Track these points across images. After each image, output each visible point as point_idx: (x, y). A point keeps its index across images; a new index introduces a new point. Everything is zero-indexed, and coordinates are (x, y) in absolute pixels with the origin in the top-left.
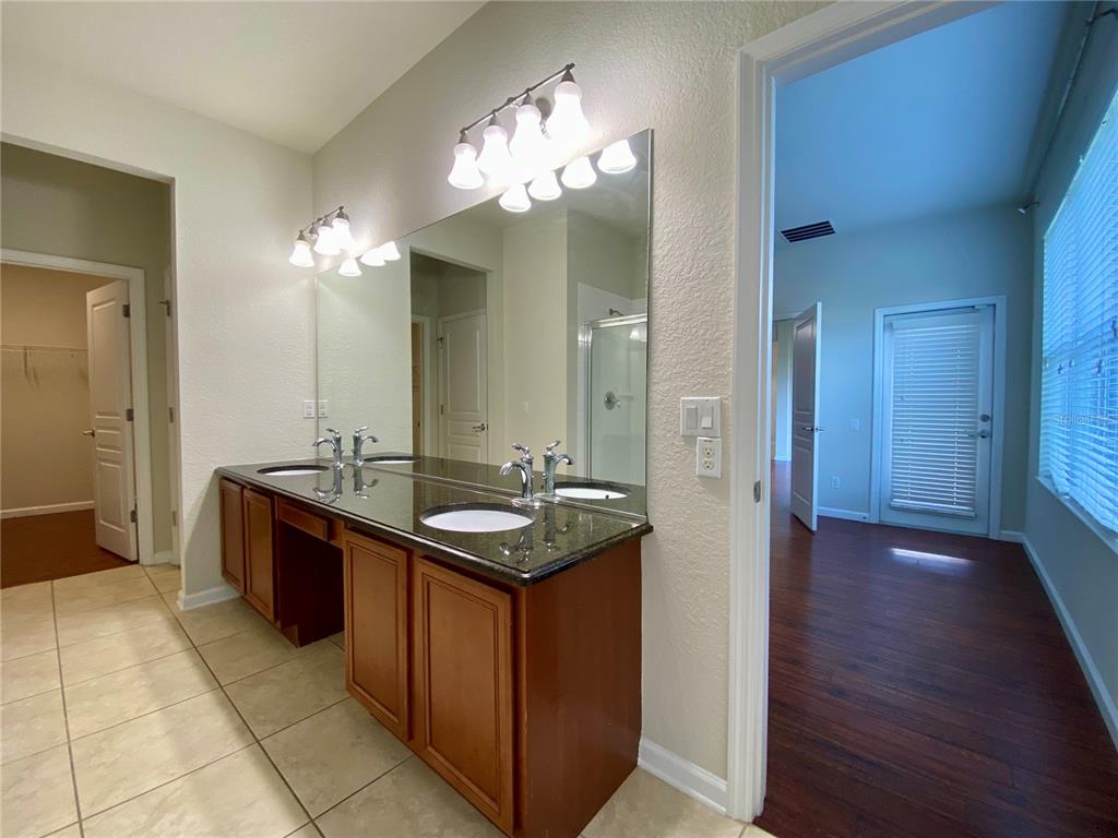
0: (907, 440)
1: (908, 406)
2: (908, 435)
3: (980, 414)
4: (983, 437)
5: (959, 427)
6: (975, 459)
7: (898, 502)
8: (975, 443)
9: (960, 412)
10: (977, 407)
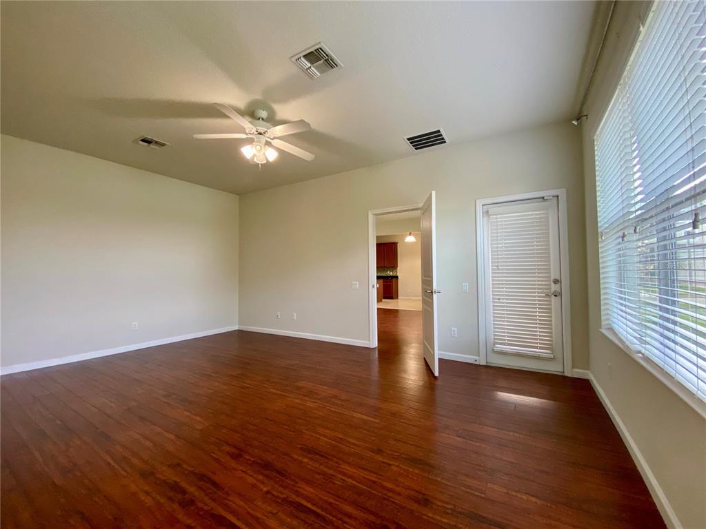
0: (503, 299)
1: (502, 273)
2: (503, 295)
3: (552, 279)
4: (555, 296)
5: (539, 289)
6: (551, 313)
7: (499, 347)
8: (550, 301)
9: (538, 277)
10: (549, 273)
